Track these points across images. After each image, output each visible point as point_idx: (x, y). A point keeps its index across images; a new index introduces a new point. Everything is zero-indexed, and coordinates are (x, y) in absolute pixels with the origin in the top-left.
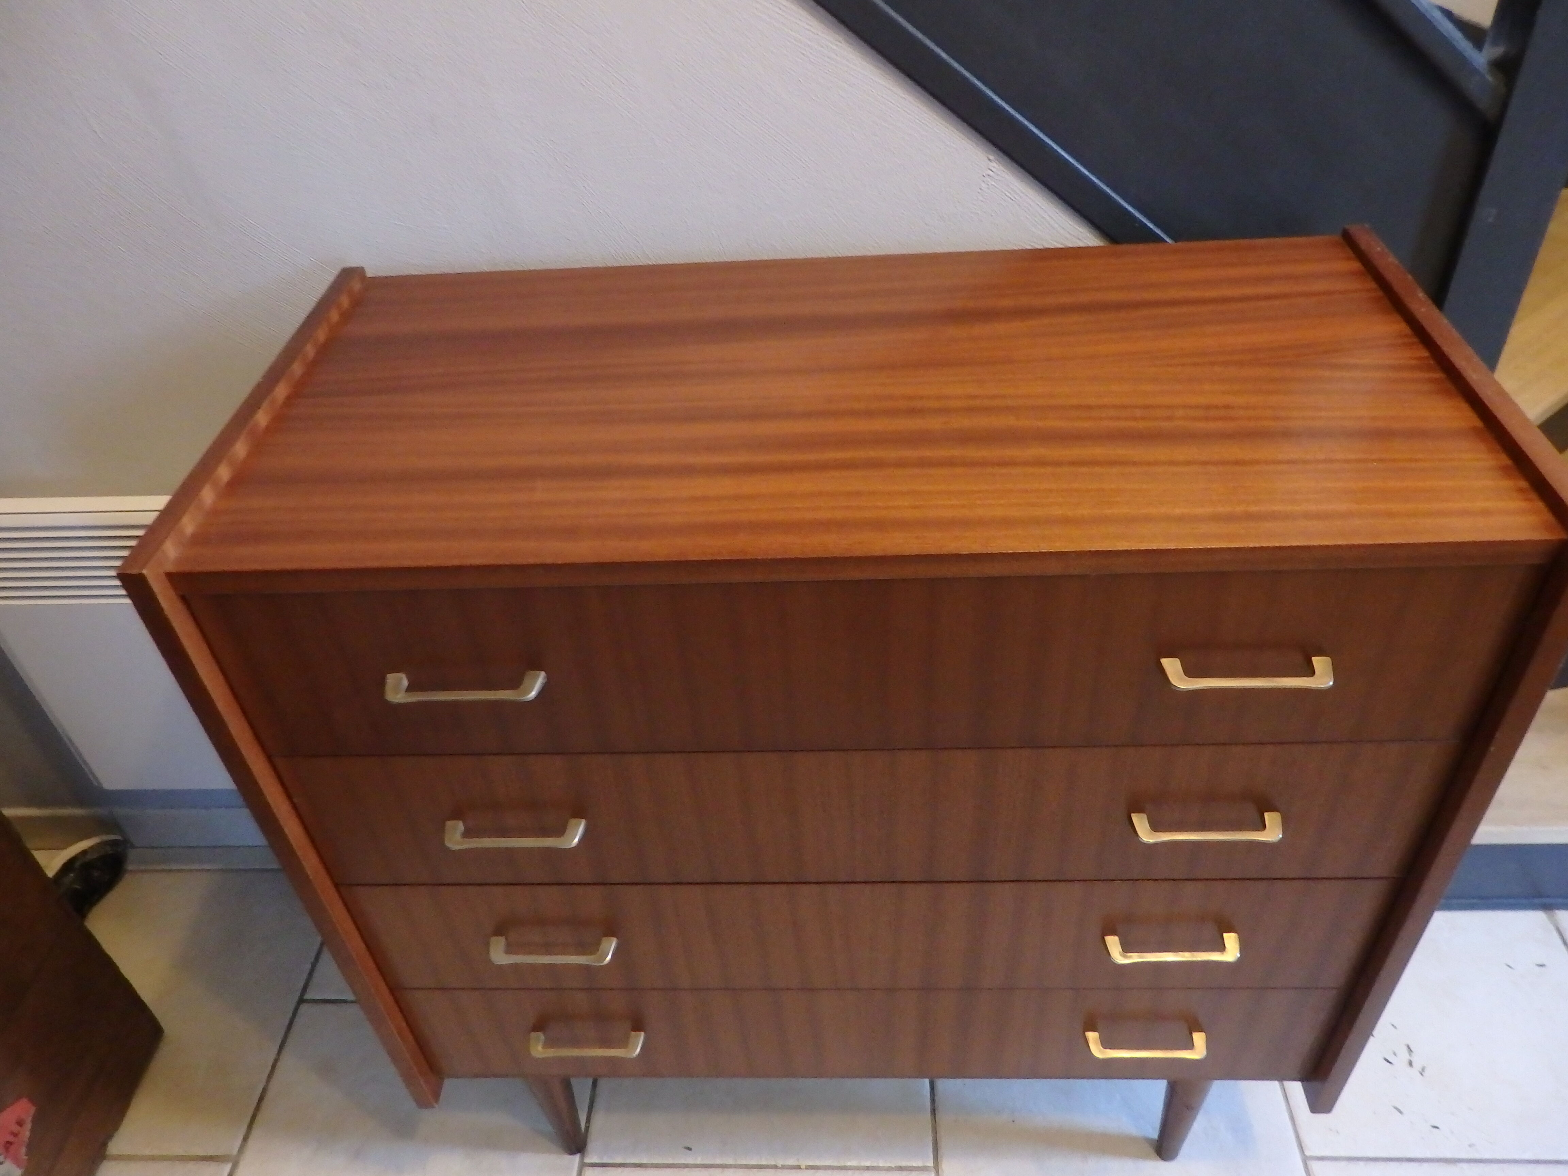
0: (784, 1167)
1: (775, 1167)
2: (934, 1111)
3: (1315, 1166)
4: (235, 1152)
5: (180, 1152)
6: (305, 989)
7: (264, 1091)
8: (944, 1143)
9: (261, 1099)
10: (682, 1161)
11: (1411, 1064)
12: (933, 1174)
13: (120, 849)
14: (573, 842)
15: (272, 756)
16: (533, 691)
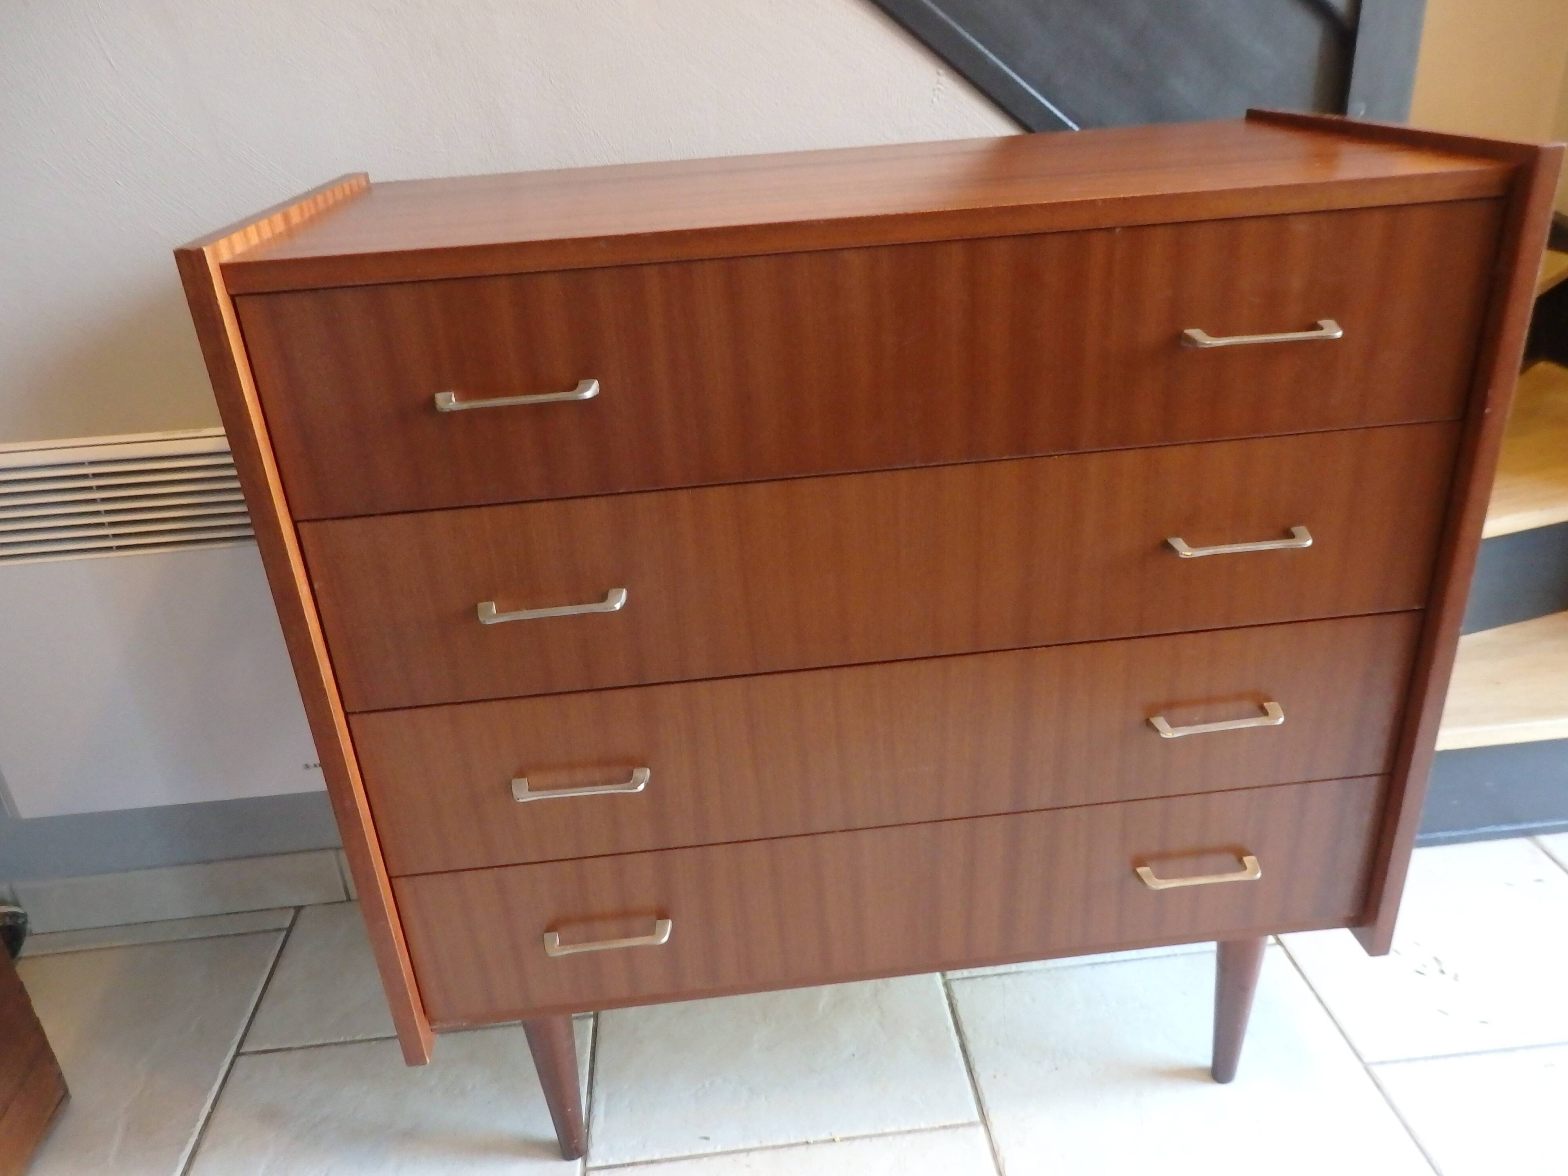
0: (816, 1142)
1: (807, 1143)
2: (970, 1071)
3: (1376, 1070)
6: (242, 1043)
8: (987, 1097)
10: (701, 1152)
11: (1441, 972)
12: (981, 1129)
13: (20, 921)
14: (616, 606)
15: (298, 521)
16: (591, 391)
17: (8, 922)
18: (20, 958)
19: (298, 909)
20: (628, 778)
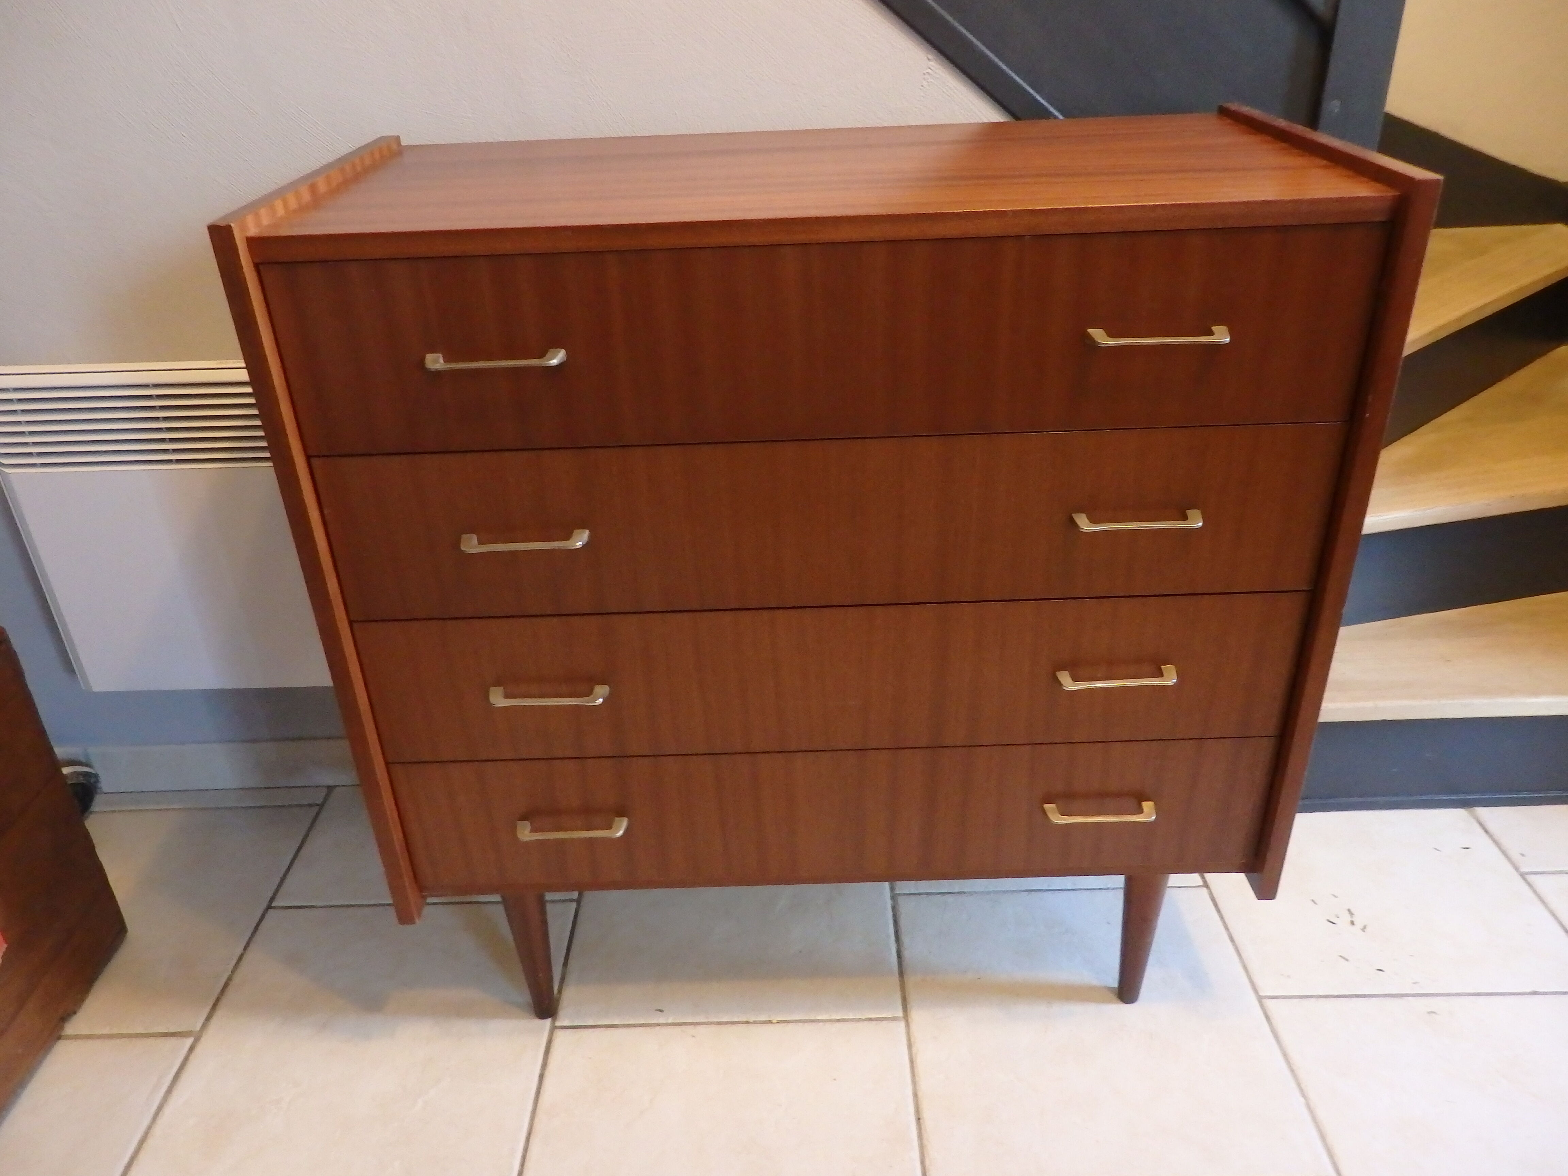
0: (755, 1022)
1: (748, 1022)
2: (901, 973)
3: (1269, 1003)
4: (198, 1028)
5: (140, 1030)
6: (272, 899)
7: (229, 979)
8: (912, 997)
9: (226, 985)
10: (655, 1021)
11: (1352, 923)
12: (902, 1024)
13: (92, 780)
14: (578, 544)
15: (311, 457)
16: (556, 358)
17: (81, 779)
18: (91, 813)
19: (330, 788)
20: (589, 693)
